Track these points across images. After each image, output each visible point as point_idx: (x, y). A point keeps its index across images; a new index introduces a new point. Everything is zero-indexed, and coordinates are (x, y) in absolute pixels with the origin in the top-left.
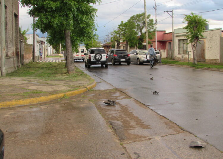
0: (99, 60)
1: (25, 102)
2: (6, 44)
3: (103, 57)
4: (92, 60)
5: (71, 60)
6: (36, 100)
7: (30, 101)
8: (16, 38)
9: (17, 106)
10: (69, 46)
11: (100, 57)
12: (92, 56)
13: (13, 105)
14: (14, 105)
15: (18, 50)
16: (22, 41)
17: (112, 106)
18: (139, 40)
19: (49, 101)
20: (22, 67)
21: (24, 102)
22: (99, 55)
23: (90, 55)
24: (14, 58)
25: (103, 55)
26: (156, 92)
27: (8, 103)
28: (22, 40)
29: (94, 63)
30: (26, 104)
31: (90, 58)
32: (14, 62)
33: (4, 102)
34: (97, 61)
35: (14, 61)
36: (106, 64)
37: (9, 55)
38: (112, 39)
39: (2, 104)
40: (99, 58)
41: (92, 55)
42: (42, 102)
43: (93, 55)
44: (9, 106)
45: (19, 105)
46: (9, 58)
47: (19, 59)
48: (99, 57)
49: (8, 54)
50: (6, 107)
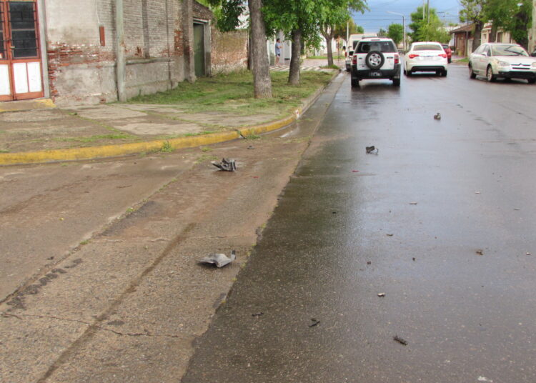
0: (377, 69)
1: (66, 155)
2: (144, 31)
3: (386, 61)
4: (360, 68)
5: (261, 66)
6: (93, 151)
7: (77, 153)
8: (184, 16)
9: (49, 161)
10: (258, 35)
11: (380, 59)
12: (360, 58)
13: (39, 160)
14: (42, 160)
15: (188, 42)
16: (207, 23)
17: (227, 173)
18: (516, 18)
19: (123, 155)
20: (196, 81)
21: (63, 154)
22: (377, 55)
23: (356, 56)
24: (170, 61)
25: (386, 55)
26: (373, 148)
27: (31, 154)
28: (208, 20)
29: (364, 75)
30: (67, 160)
31: (355, 62)
32: (169, 69)
33: (22, 153)
34: (371, 71)
35: (169, 67)
36: (395, 77)
37: (151, 55)
38: (464, 14)
39: (18, 157)
40: (377, 63)
41: (359, 55)
42: (106, 156)
43: (364, 55)
44: (32, 160)
45: (53, 161)
46: (150, 62)
47: (189, 62)
48: (375, 60)
49: (148, 54)
50: (25, 162)
